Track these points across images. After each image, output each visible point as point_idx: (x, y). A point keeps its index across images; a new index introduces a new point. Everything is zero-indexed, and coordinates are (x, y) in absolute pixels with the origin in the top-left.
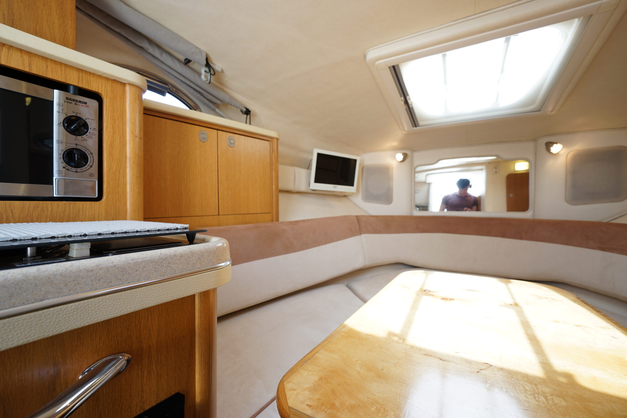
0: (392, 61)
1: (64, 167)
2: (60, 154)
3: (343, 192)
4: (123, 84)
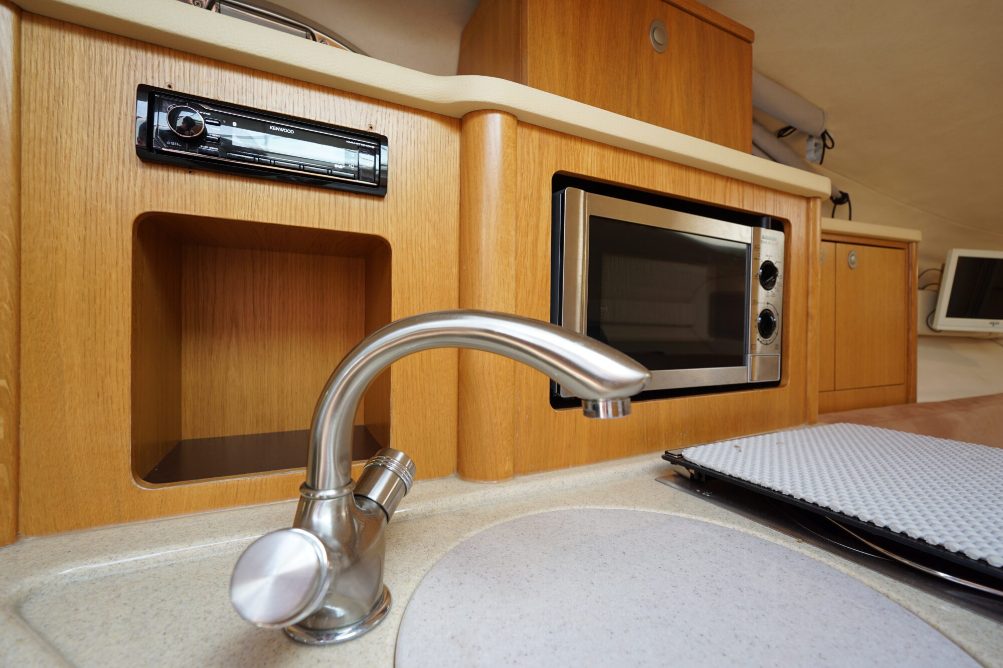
1: (758, 339)
2: (756, 320)
3: (998, 333)
4: (808, 199)
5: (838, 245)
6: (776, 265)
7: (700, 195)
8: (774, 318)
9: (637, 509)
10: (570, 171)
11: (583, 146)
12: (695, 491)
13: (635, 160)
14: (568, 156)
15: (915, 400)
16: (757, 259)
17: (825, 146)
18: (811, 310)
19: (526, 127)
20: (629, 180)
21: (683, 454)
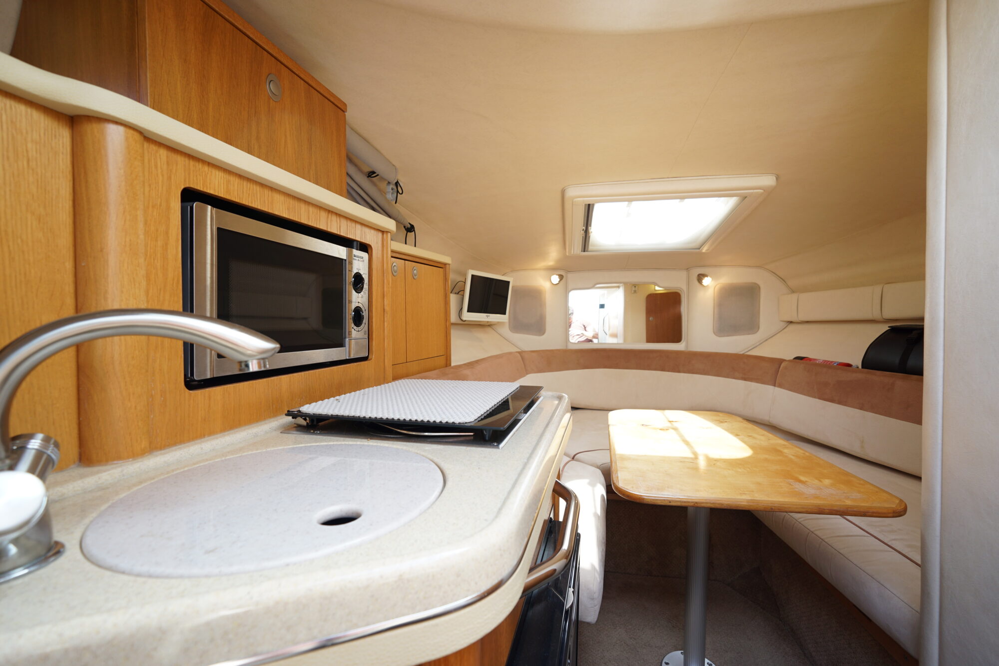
0: (589, 200)
1: (353, 328)
2: (351, 314)
3: (491, 322)
4: (383, 232)
5: (406, 261)
6: (363, 276)
7: (309, 220)
8: (363, 313)
9: (268, 450)
10: (198, 188)
11: (210, 169)
12: (310, 432)
13: (257, 188)
14: (196, 176)
15: (450, 365)
16: (351, 271)
17: (398, 192)
18: (386, 308)
19: (152, 143)
20: (252, 203)
21: (301, 409)
